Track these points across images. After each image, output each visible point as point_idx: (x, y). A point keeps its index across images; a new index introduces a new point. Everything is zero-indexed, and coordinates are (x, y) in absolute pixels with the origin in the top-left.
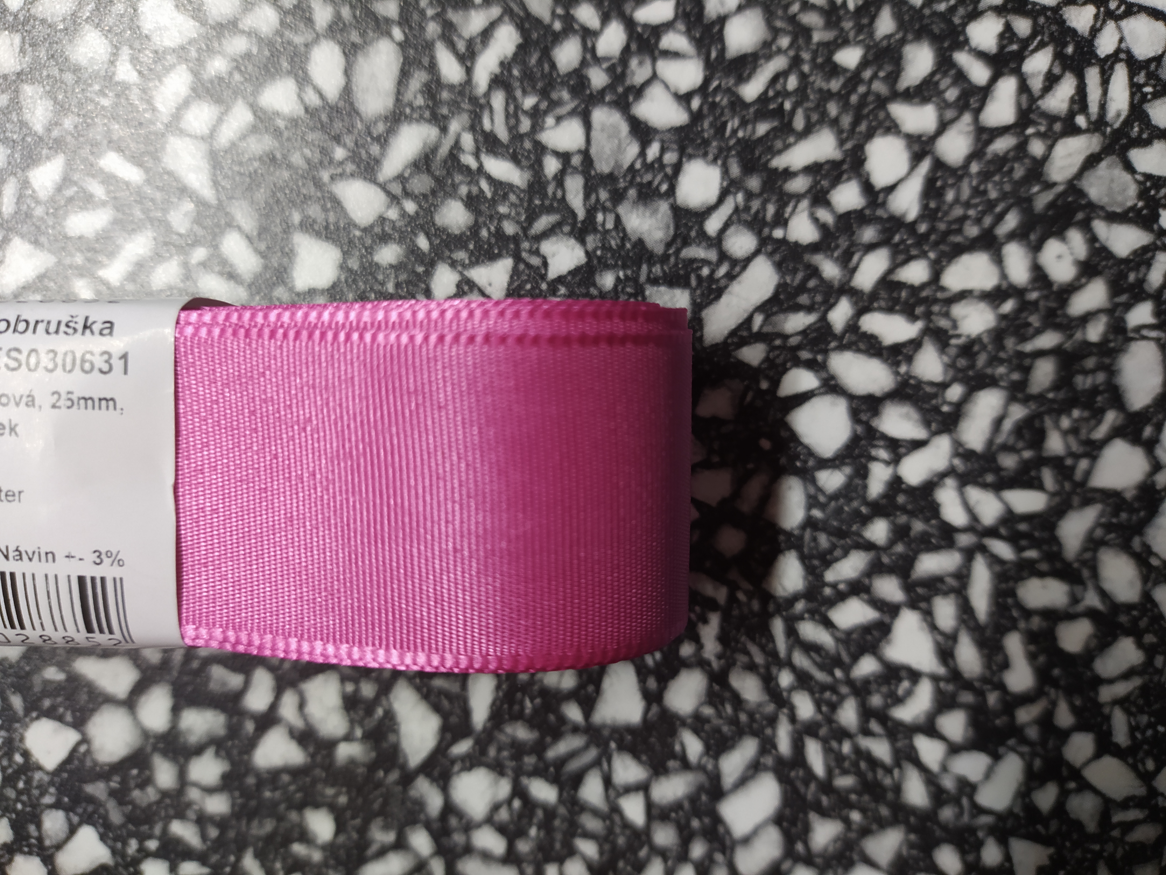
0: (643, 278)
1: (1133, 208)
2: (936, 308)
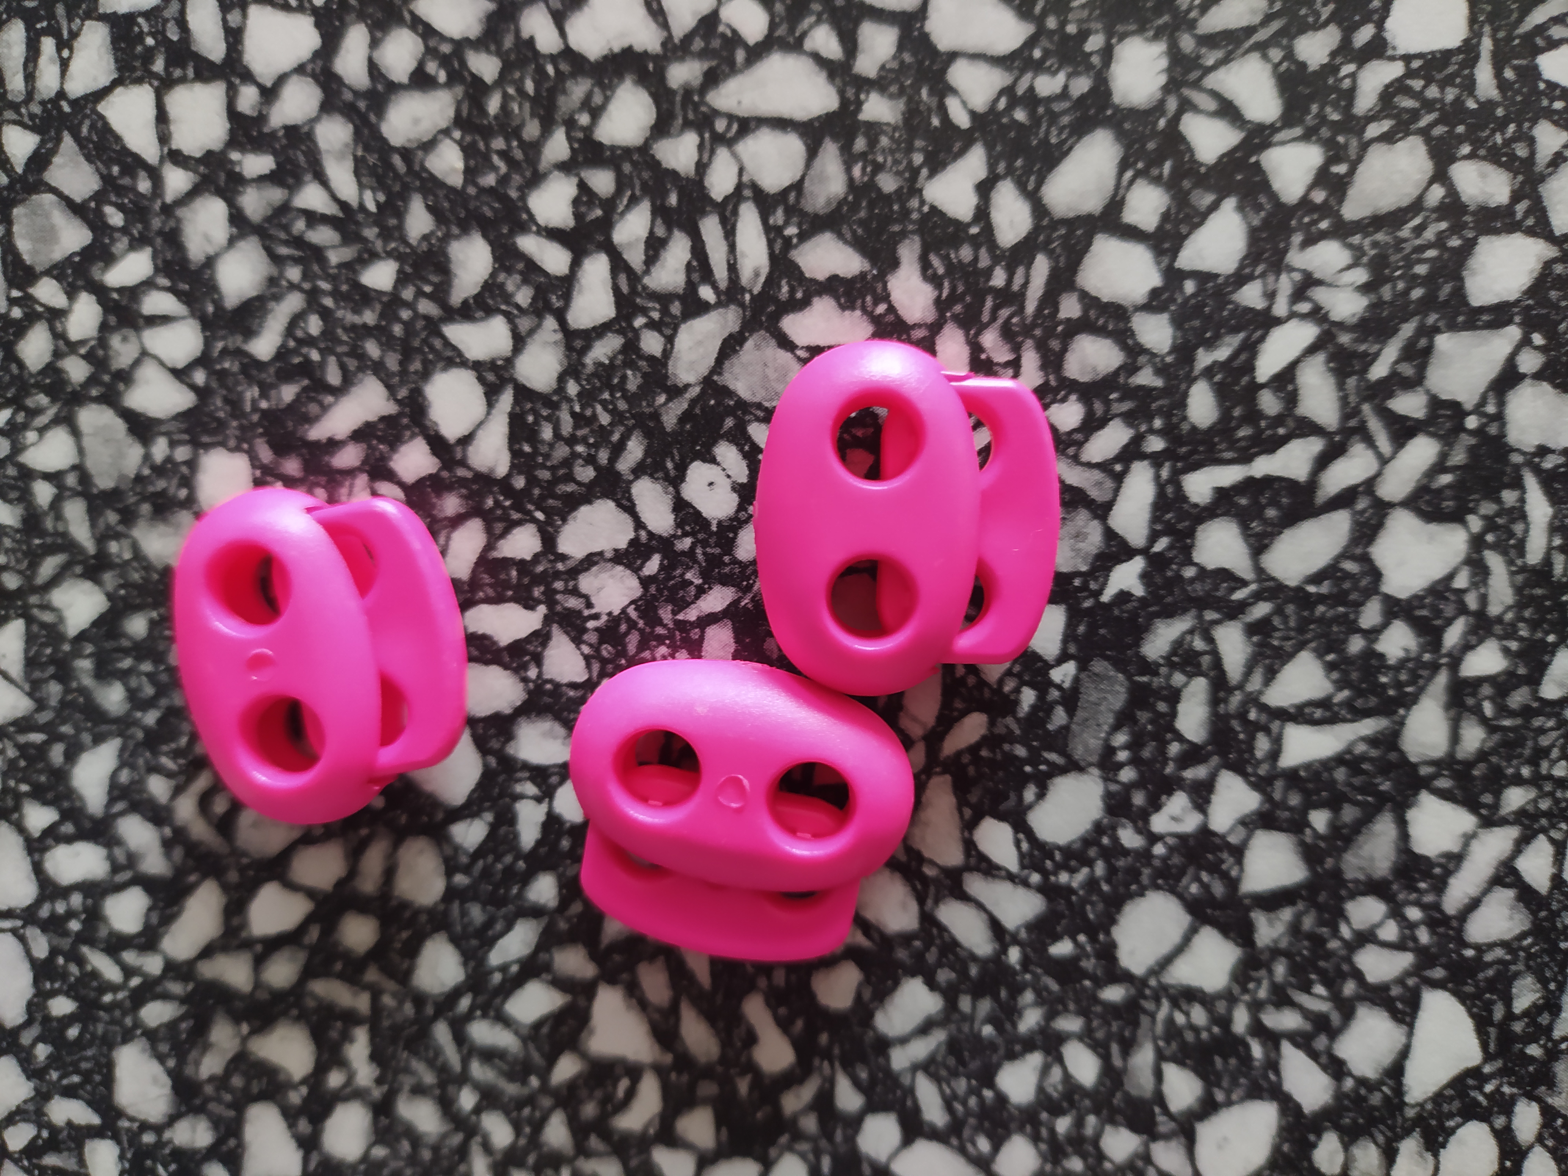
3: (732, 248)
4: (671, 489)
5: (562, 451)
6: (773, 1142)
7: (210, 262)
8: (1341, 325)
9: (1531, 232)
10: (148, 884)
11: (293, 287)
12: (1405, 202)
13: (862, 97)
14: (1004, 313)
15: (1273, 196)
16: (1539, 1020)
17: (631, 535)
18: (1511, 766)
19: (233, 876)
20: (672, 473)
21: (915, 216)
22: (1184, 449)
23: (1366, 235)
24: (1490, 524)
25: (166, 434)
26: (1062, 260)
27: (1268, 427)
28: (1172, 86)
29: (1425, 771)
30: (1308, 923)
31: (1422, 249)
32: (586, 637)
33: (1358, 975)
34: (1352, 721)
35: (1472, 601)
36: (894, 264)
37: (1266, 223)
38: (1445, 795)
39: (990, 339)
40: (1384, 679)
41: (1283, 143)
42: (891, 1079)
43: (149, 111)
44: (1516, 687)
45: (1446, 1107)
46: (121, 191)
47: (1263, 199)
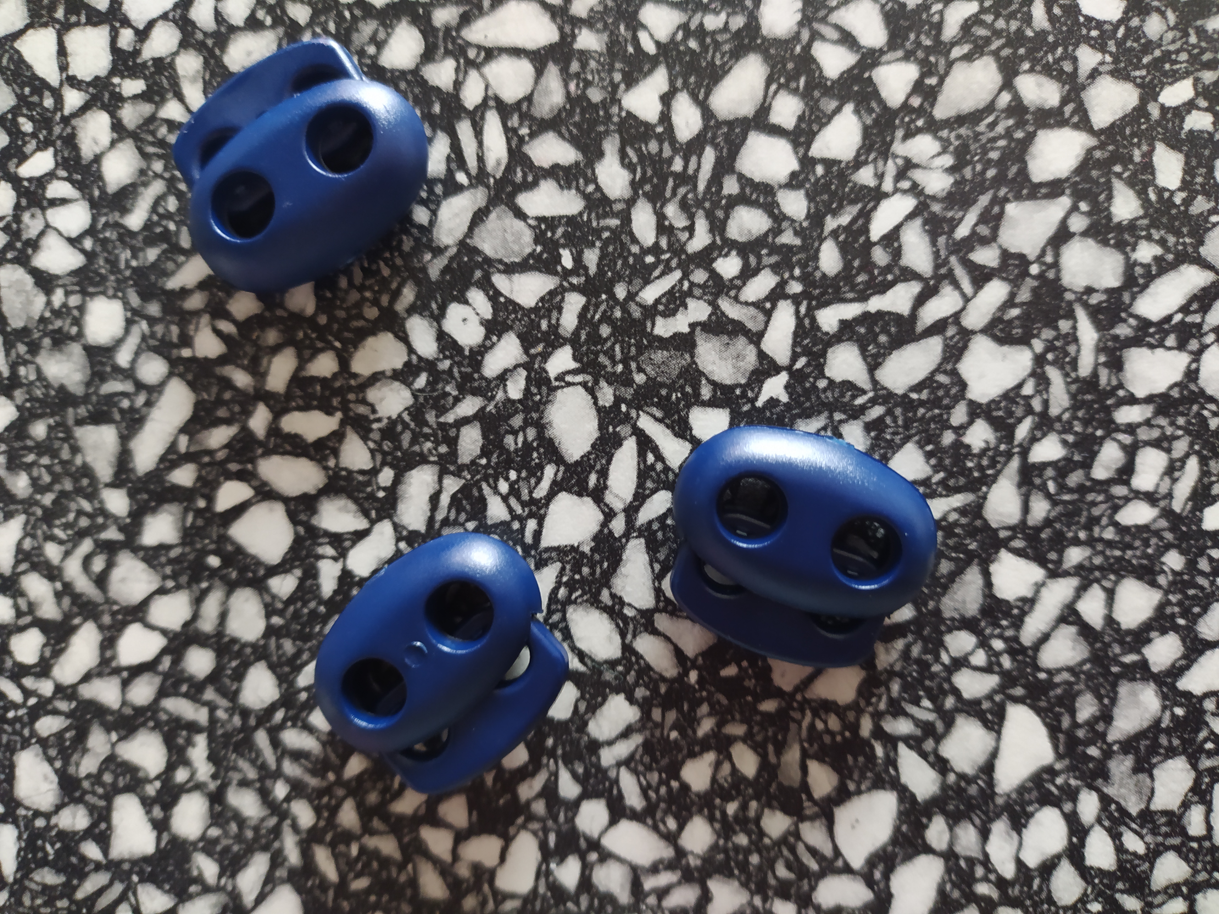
0: (71, 422)
1: (531, 255)
2: (351, 396)
3: (480, 144)
4: (435, 324)
5: (354, 296)
6: (512, 823)
7: (98, 159)
8: (933, 198)
9: (1076, 127)
10: (43, 625)
11: (157, 176)
12: (981, 105)
13: (577, 31)
14: (682, 191)
15: (881, 102)
16: (1097, 727)
17: (405, 358)
18: (1070, 531)
19: (107, 619)
20: (436, 312)
21: (616, 119)
22: (817, 291)
23: (952, 130)
24: (1050, 347)
25: (63, 286)
26: (725, 150)
27: (879, 275)
28: (806, 21)
29: (1003, 534)
30: (916, 651)
31: (994, 140)
32: (371, 435)
33: (956, 692)
34: (947, 496)
35: (1037, 405)
36: (601, 154)
37: (876, 121)
38: (1019, 553)
39: (671, 210)
40: (970, 464)
41: (889, 63)
42: (602, 772)
43: (53, 47)
44: (1072, 470)
45: (1027, 797)
46: (31, 106)
47: (874, 105)
